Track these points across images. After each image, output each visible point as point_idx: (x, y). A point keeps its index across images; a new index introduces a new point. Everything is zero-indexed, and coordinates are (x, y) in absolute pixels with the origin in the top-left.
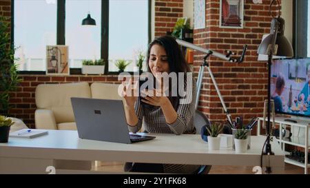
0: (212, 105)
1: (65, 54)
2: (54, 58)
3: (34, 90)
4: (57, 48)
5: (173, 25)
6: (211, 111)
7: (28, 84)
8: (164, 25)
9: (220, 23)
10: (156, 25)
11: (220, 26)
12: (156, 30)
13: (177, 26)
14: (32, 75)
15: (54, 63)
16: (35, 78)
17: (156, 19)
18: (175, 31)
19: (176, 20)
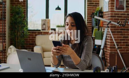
0: (111, 45)
1: (49, 23)
2: (44, 24)
3: (35, 37)
4: (45, 20)
5: (95, 10)
6: (110, 48)
7: (33, 35)
8: (91, 10)
9: (115, 9)
10: (88, 10)
11: (115, 10)
12: (88, 12)
13: (96, 10)
14: (35, 31)
15: (44, 26)
16: (36, 33)
17: (88, 8)
18: (95, 13)
19: (96, 8)
